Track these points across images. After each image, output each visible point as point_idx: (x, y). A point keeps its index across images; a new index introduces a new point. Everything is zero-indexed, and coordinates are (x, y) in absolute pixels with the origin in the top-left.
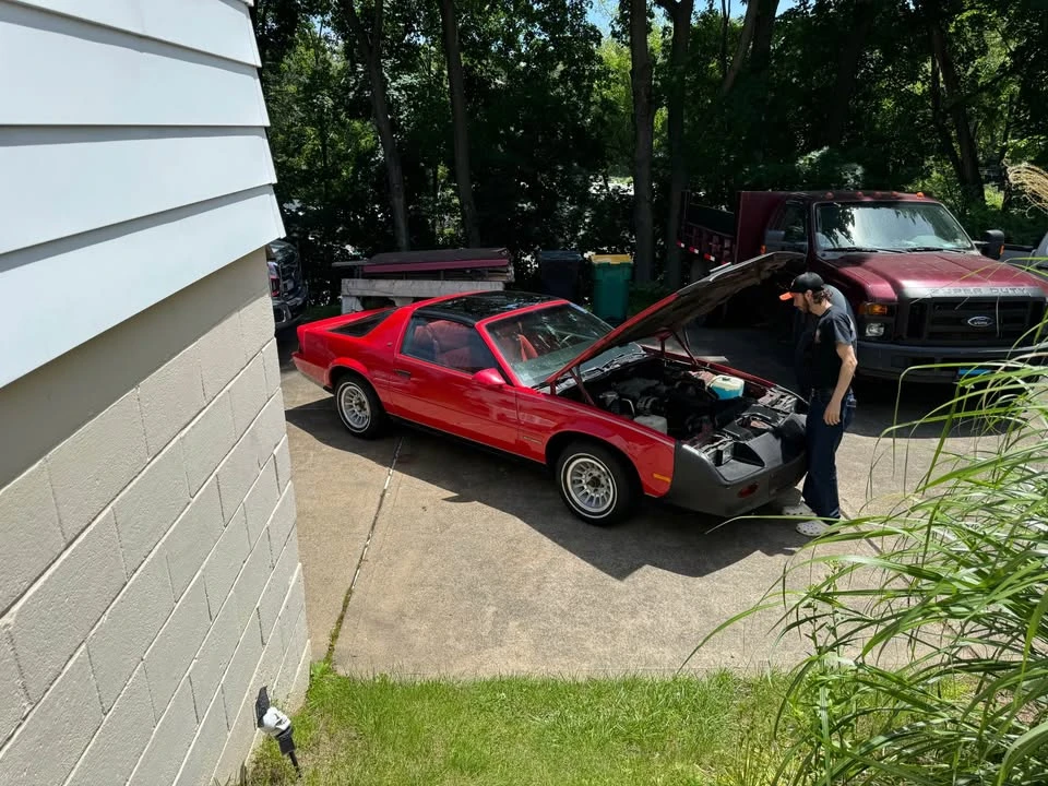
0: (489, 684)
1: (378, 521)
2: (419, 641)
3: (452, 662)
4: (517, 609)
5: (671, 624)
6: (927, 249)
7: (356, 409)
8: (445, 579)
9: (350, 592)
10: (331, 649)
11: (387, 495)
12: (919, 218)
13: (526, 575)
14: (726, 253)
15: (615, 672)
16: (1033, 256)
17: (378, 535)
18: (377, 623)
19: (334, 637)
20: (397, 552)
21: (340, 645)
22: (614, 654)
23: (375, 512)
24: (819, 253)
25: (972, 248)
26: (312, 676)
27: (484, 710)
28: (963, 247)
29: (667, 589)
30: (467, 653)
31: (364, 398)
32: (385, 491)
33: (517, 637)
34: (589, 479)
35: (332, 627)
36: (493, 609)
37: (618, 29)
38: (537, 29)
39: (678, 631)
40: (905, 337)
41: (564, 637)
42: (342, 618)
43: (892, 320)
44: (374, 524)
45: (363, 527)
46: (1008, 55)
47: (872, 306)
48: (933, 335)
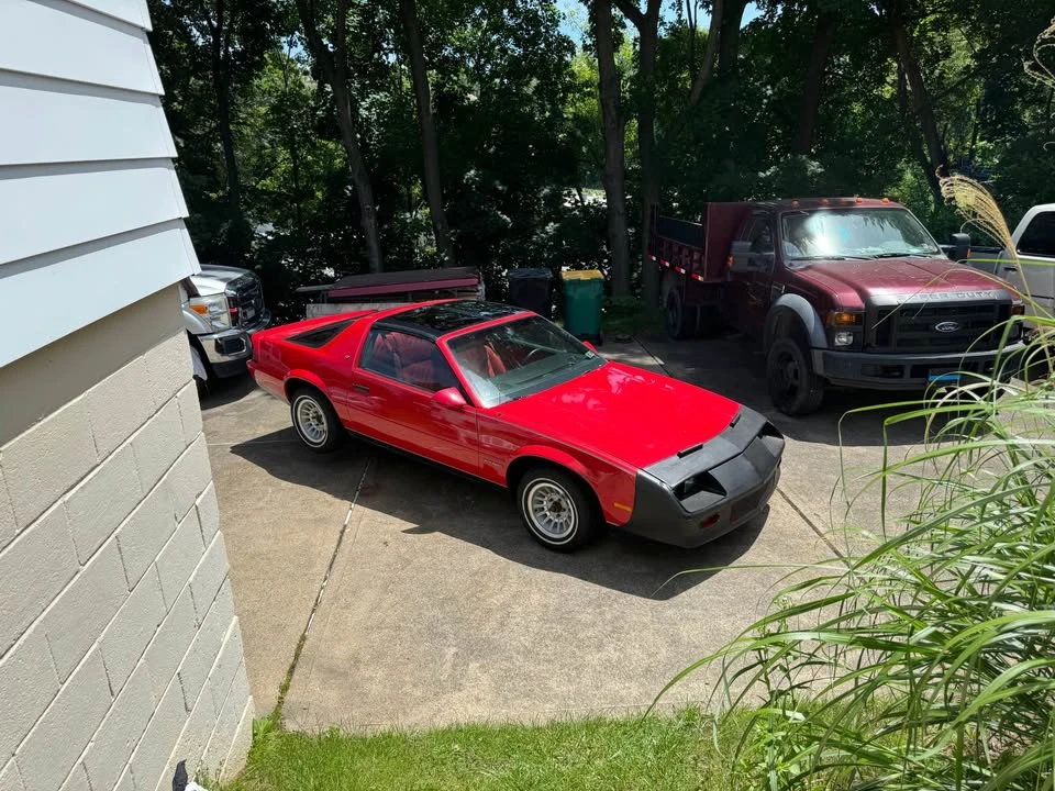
0: (445, 732)
1: (336, 559)
2: (375, 689)
3: (408, 710)
4: (477, 648)
5: (637, 656)
6: (894, 255)
7: (314, 422)
8: (404, 620)
9: (303, 638)
10: (281, 701)
11: (347, 530)
12: (887, 224)
13: (489, 611)
14: (695, 265)
15: (577, 713)
16: (1001, 258)
17: (335, 576)
18: (331, 671)
19: (284, 689)
20: (354, 593)
21: (290, 697)
22: (578, 692)
23: (333, 550)
24: (786, 263)
25: (938, 253)
26: (254, 735)
27: (436, 764)
28: (930, 252)
29: (635, 618)
30: (425, 700)
31: (321, 412)
32: (345, 527)
33: (477, 679)
34: (550, 504)
35: (282, 678)
36: (453, 650)
37: (589, 42)
38: (511, 44)
39: (645, 664)
40: (874, 345)
41: (527, 677)
42: (293, 667)
43: (860, 328)
44: (332, 562)
45: (321, 567)
46: (972, 57)
47: (840, 315)
48: (901, 342)
